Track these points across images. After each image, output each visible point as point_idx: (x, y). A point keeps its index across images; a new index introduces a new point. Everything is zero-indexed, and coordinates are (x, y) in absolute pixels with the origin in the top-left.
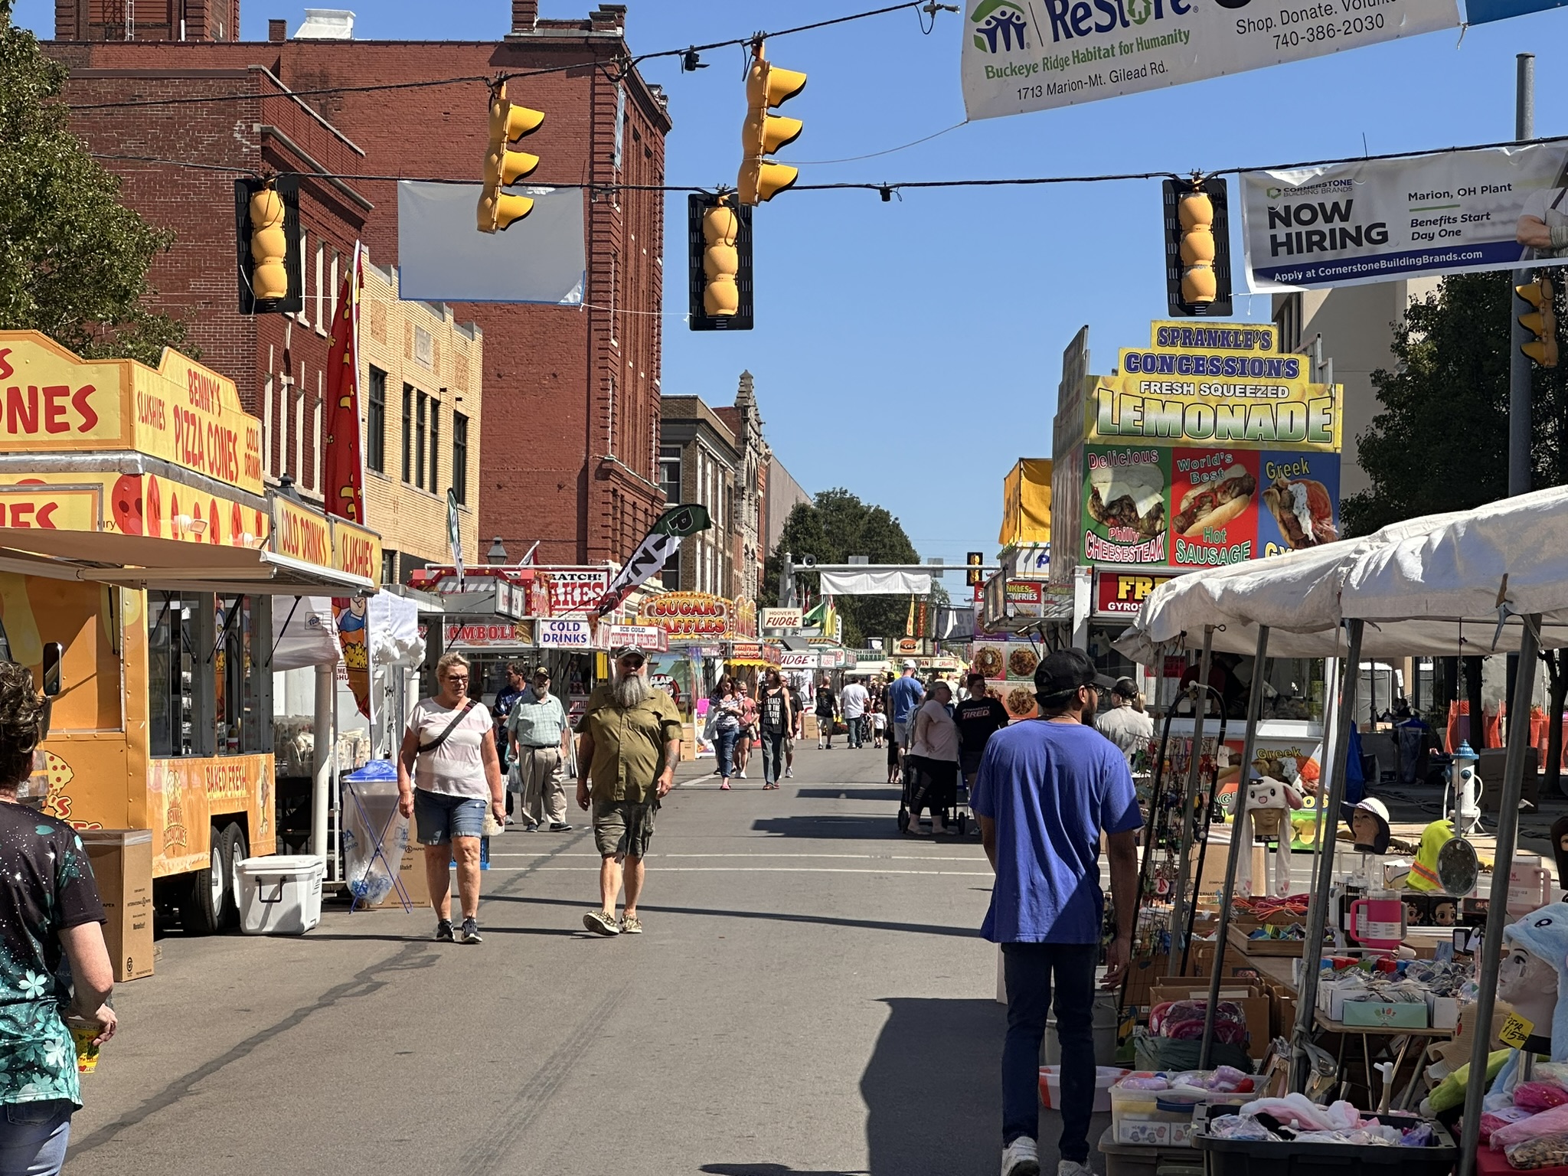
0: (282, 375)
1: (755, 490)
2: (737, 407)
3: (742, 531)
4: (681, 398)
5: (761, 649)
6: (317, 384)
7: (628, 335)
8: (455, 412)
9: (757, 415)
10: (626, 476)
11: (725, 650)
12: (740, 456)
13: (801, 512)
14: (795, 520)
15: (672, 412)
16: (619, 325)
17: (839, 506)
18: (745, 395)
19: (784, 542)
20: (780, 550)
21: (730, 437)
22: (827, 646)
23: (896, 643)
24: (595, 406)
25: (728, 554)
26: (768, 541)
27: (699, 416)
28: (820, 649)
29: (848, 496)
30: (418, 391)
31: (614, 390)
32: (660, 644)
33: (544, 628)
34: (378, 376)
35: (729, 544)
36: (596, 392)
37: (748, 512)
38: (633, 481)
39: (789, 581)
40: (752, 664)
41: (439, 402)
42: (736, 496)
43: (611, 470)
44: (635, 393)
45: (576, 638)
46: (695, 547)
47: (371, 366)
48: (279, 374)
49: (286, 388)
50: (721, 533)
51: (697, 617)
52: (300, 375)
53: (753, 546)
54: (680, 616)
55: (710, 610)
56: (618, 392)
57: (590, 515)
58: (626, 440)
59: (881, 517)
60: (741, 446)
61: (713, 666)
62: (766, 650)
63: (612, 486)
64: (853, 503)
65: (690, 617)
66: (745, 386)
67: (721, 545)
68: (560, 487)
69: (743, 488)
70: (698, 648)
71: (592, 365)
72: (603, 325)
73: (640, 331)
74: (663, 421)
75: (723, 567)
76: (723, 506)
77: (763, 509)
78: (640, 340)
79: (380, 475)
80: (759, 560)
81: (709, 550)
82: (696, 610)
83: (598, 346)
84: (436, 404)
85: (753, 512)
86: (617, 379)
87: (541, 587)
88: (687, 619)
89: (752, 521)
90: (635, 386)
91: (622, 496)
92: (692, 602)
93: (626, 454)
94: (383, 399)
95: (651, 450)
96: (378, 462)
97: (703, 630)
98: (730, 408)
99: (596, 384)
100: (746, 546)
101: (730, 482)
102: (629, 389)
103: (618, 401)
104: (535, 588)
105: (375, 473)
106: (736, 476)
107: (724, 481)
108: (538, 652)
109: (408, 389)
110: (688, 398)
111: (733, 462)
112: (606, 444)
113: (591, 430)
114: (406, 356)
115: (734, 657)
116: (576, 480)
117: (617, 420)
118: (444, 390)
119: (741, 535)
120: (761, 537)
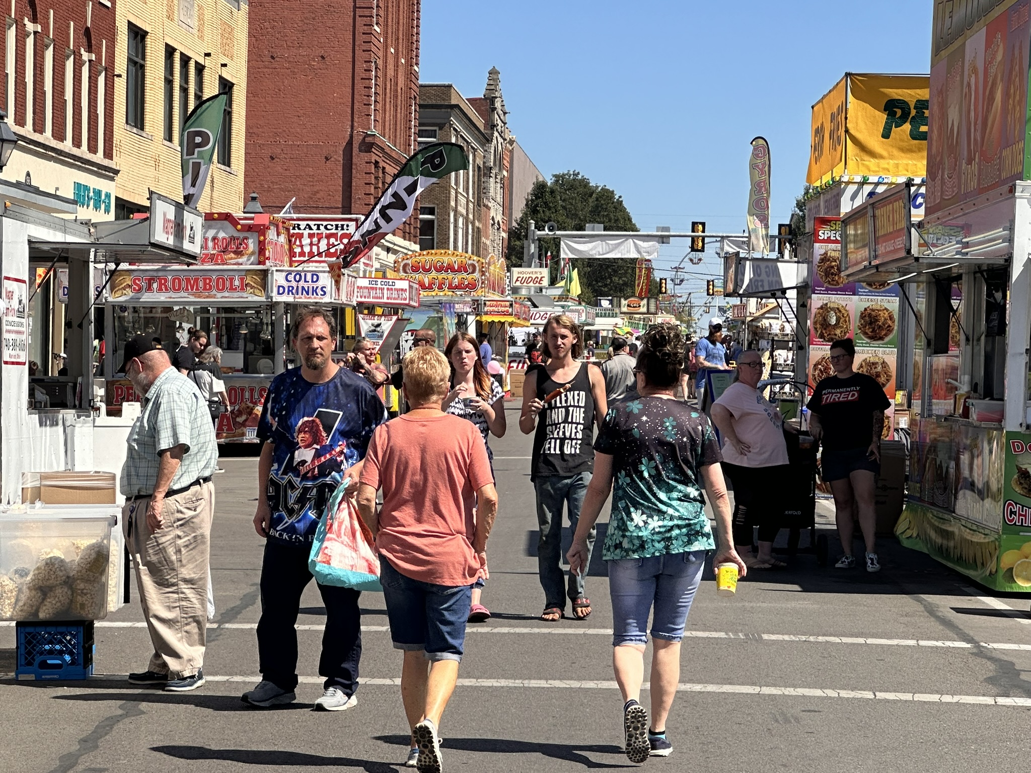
0: (26, 21)
1: (500, 170)
2: (486, 98)
3: (490, 205)
4: (437, 86)
5: (511, 305)
6: (69, 34)
7: (390, 23)
8: (221, 77)
9: (503, 106)
10: (387, 150)
11: (477, 307)
12: (488, 140)
13: (540, 189)
14: (535, 195)
15: (430, 98)
16: (382, 13)
17: (572, 186)
18: (492, 87)
19: (526, 214)
20: (523, 221)
21: (480, 123)
22: (570, 304)
23: (624, 302)
24: (359, 86)
25: (477, 224)
26: (511, 215)
27: (453, 102)
28: (563, 307)
29: (580, 177)
30: (182, 53)
31: (376, 72)
32: (410, 299)
33: (278, 279)
34: (138, 35)
35: (478, 216)
36: (360, 73)
37: (494, 188)
38: (394, 155)
39: (533, 246)
40: (503, 320)
41: (204, 67)
42: (485, 175)
43: (373, 144)
44: (396, 77)
45: (315, 291)
46: (449, 216)
47: (129, 23)
48: (23, 19)
49: (32, 36)
50: (471, 205)
51: (450, 275)
52: (48, 24)
53: (499, 218)
54: (434, 274)
55: (463, 268)
56: (380, 74)
57: (354, 184)
58: (387, 119)
59: (607, 195)
60: (489, 132)
61: (466, 322)
62: (516, 306)
63: (374, 158)
64: (584, 183)
65: (444, 275)
66: (493, 80)
67: (471, 216)
68: (327, 159)
69: (491, 168)
70: (451, 304)
71: (357, 48)
72: (367, 12)
73: (401, 21)
74: (421, 106)
75: (473, 236)
76: (474, 182)
77: (507, 186)
78: (401, 29)
79: (140, 132)
80: (503, 230)
81: (461, 220)
82: (450, 268)
83: (362, 31)
84: (200, 69)
85: (498, 188)
86: (380, 63)
87: (278, 234)
88: (440, 277)
89: (498, 196)
90: (396, 71)
91: (384, 168)
92: (446, 260)
93: (387, 130)
94: (144, 58)
95: (410, 128)
96: (137, 118)
97: (457, 287)
98: (480, 99)
99: (360, 66)
100: (493, 219)
101: (479, 162)
102: (391, 72)
103: (380, 82)
104: (271, 234)
105: (135, 130)
106: (484, 157)
107: (474, 161)
108: (272, 306)
109: (170, 51)
110: (444, 86)
111: (483, 145)
112: (369, 120)
113: (356, 107)
114: (168, 17)
115: (486, 313)
116: (341, 152)
117: (379, 99)
118: (208, 55)
119: (488, 208)
120: (506, 211)
